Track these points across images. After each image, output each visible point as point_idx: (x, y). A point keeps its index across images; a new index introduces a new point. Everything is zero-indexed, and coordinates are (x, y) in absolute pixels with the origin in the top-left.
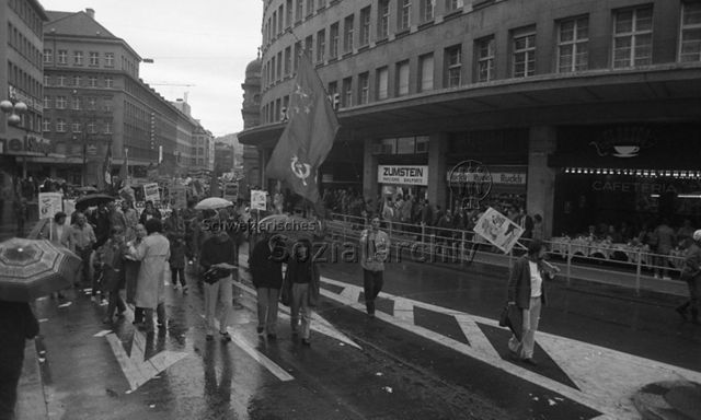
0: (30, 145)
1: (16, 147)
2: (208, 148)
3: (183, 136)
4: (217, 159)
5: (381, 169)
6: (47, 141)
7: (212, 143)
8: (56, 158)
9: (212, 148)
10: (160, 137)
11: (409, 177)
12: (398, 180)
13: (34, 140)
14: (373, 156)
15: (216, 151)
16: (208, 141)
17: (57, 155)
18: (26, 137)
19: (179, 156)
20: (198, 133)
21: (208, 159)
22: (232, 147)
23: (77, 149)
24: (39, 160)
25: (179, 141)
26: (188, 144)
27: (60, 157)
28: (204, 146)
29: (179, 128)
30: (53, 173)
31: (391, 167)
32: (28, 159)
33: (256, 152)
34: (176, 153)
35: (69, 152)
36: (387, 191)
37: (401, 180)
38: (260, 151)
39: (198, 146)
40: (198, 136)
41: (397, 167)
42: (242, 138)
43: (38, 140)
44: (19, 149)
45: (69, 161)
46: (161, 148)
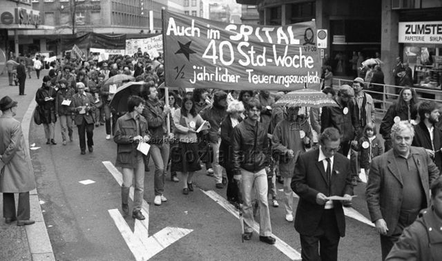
0: (21, 17)
1: (7, 21)
2: (201, 10)
5: (403, 27)
6: (36, 13)
7: (205, 4)
8: (45, 30)
9: (206, 10)
11: (436, 35)
12: (423, 39)
13: (23, 12)
14: (392, 11)
15: (211, 13)
17: (46, 27)
18: (16, 10)
22: (228, 9)
23: (65, 19)
24: (29, 33)
25: (170, 4)
26: (181, 8)
27: (49, 28)
28: (197, 8)
30: (43, 46)
31: (414, 24)
32: (19, 33)
33: (256, 12)
35: (57, 23)
36: (409, 52)
37: (427, 39)
38: (261, 12)
41: (421, 24)
43: (28, 12)
44: (10, 23)
45: (57, 32)
46: (151, 13)
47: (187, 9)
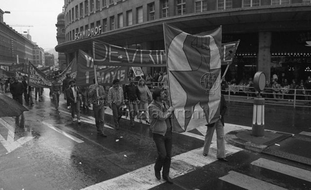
2: (41, 55)
3: (28, 50)
4: (46, 61)
7: (43, 53)
9: (43, 56)
10: (16, 51)
15: (46, 57)
16: (41, 52)
19: (27, 60)
20: (36, 48)
21: (41, 61)
22: (53, 55)
25: (26, 52)
26: (32, 54)
28: (39, 55)
29: (26, 46)
34: (25, 58)
38: (66, 56)
39: (36, 55)
40: (36, 50)
42: (57, 49)
46: (17, 56)
47: (34, 55)
